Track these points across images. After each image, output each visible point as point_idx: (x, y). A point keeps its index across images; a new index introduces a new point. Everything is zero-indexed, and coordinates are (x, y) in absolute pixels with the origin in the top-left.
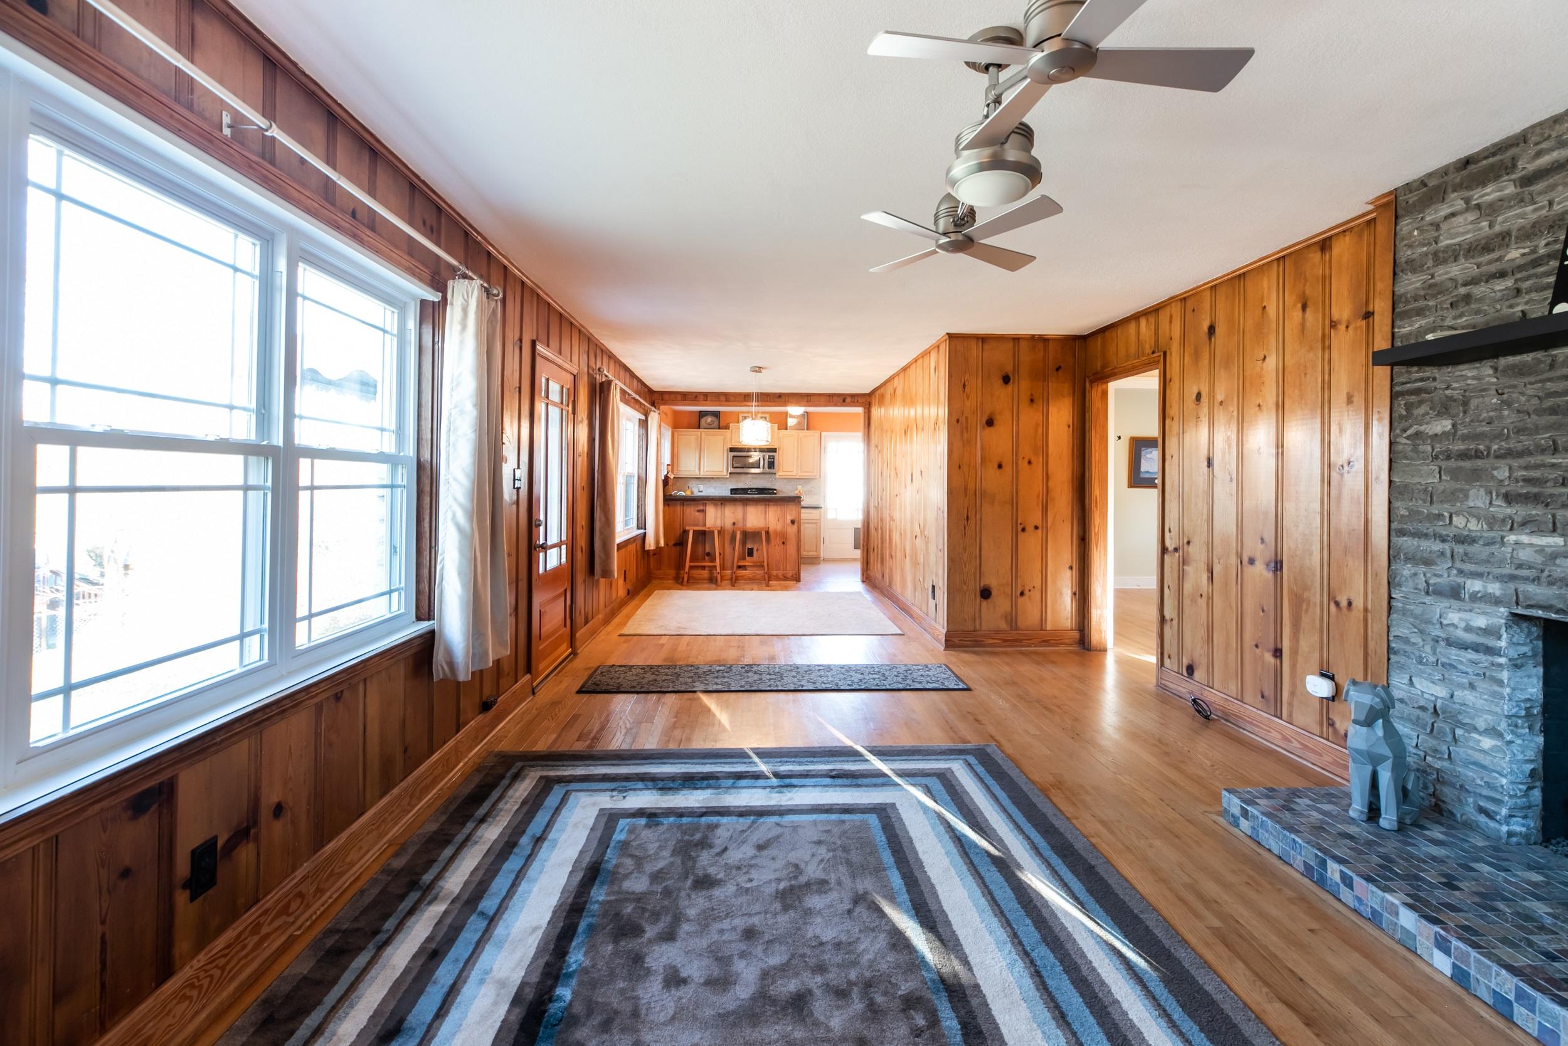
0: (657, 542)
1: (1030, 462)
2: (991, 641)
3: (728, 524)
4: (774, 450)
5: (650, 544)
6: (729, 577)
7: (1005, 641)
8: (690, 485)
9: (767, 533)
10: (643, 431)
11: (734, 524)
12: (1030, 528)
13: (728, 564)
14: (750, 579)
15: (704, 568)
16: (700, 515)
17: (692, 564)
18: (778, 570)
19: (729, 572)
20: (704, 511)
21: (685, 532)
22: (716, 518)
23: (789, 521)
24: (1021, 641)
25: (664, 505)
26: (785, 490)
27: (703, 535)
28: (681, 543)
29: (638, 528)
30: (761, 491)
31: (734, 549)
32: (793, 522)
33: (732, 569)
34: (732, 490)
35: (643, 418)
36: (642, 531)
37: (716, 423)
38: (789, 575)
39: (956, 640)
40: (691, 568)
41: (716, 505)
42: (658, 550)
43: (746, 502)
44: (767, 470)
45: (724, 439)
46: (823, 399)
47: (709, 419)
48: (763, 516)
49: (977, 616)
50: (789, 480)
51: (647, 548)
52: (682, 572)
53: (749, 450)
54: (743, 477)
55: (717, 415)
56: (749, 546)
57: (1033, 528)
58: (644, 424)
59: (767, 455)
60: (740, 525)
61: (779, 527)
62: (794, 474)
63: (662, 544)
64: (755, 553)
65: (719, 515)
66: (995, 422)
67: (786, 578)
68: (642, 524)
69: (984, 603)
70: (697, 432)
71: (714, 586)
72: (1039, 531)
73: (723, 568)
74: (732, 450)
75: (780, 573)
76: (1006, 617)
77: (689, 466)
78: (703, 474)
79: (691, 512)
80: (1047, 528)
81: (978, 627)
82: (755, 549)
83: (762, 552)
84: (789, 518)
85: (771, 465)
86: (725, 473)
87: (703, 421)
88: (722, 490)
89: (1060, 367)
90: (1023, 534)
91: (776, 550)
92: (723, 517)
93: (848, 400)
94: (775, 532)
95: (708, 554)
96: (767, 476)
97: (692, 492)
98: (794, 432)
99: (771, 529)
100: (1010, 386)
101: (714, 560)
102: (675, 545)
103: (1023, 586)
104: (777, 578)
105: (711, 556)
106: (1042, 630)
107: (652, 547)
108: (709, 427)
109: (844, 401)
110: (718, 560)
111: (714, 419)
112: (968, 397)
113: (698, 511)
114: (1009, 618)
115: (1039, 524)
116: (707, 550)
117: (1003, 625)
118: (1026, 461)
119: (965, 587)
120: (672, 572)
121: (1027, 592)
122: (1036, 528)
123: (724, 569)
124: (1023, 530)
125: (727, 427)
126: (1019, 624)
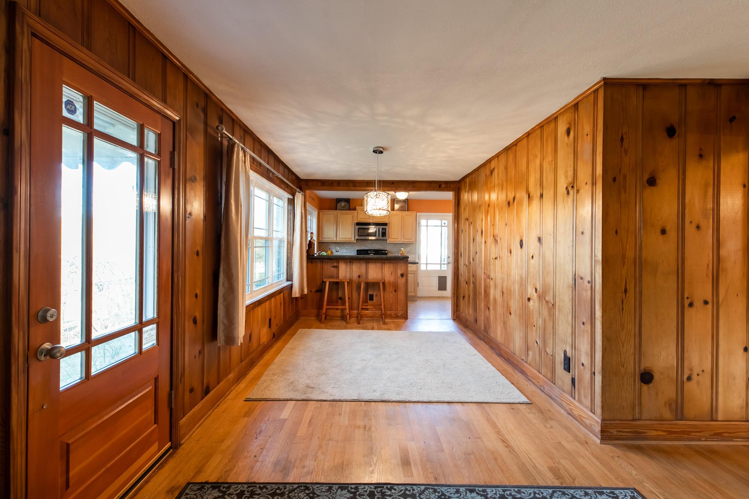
0: (302, 290)
1: (698, 227)
2: (654, 433)
3: (355, 276)
4: (386, 224)
5: (296, 293)
6: (356, 315)
7: (670, 433)
8: (330, 247)
9: (384, 283)
10: (291, 207)
11: (359, 276)
12: (698, 303)
13: (355, 305)
14: (371, 317)
15: (337, 309)
16: (334, 270)
17: (328, 307)
18: (391, 310)
19: (355, 312)
20: (337, 267)
21: (324, 283)
22: (346, 272)
23: (399, 275)
24: (689, 433)
25: (308, 262)
26: (393, 252)
27: (337, 285)
28: (321, 290)
29: (287, 280)
30: (377, 252)
31: (359, 294)
32: (402, 275)
33: (358, 310)
34: (358, 251)
35: (291, 197)
36: (289, 283)
37: (347, 207)
38: (400, 314)
39: (614, 432)
40: (327, 309)
41: (346, 263)
42: (303, 297)
43: (368, 261)
44: (381, 237)
45: (353, 217)
46: (424, 185)
47: (343, 204)
48: (380, 271)
49: (637, 402)
50: (395, 244)
51: (294, 296)
52: (321, 311)
53: (369, 224)
54: (366, 243)
55: (348, 201)
56: (370, 292)
57: (702, 302)
58: (291, 202)
59: (381, 227)
60: (363, 278)
61: (392, 279)
62: (398, 240)
63: (306, 292)
64: (375, 298)
65: (348, 270)
66: (658, 181)
67: (397, 317)
68: (289, 278)
69: (645, 387)
70: (335, 212)
71: (344, 323)
72: (710, 306)
73: (351, 308)
74: (358, 224)
75: (393, 313)
76: (670, 405)
77: (330, 235)
78: (338, 240)
79: (328, 268)
80: (718, 303)
81: (637, 416)
82: (375, 295)
83: (381, 297)
84: (399, 272)
85: (384, 234)
86: (353, 239)
87: (339, 205)
88: (350, 252)
89: (734, 118)
90: (690, 309)
91: (389, 295)
92: (351, 270)
93: (443, 186)
94: (389, 282)
95: (340, 298)
96: (381, 242)
97: (332, 252)
98: (399, 213)
99: (387, 280)
100: (675, 141)
101: (344, 303)
102: (317, 291)
103: (691, 370)
104: (391, 317)
105: (342, 299)
106: (712, 420)
107: (297, 295)
108: (343, 209)
109: (440, 187)
110: (347, 304)
111: (346, 204)
112: (626, 152)
113: (333, 267)
114: (674, 406)
115: (709, 300)
116: (340, 296)
117: (667, 414)
118: (694, 225)
119: (623, 370)
120: (315, 311)
121: (694, 377)
122: (706, 303)
123: (352, 310)
124: (691, 305)
125: (355, 209)
126: (686, 412)
